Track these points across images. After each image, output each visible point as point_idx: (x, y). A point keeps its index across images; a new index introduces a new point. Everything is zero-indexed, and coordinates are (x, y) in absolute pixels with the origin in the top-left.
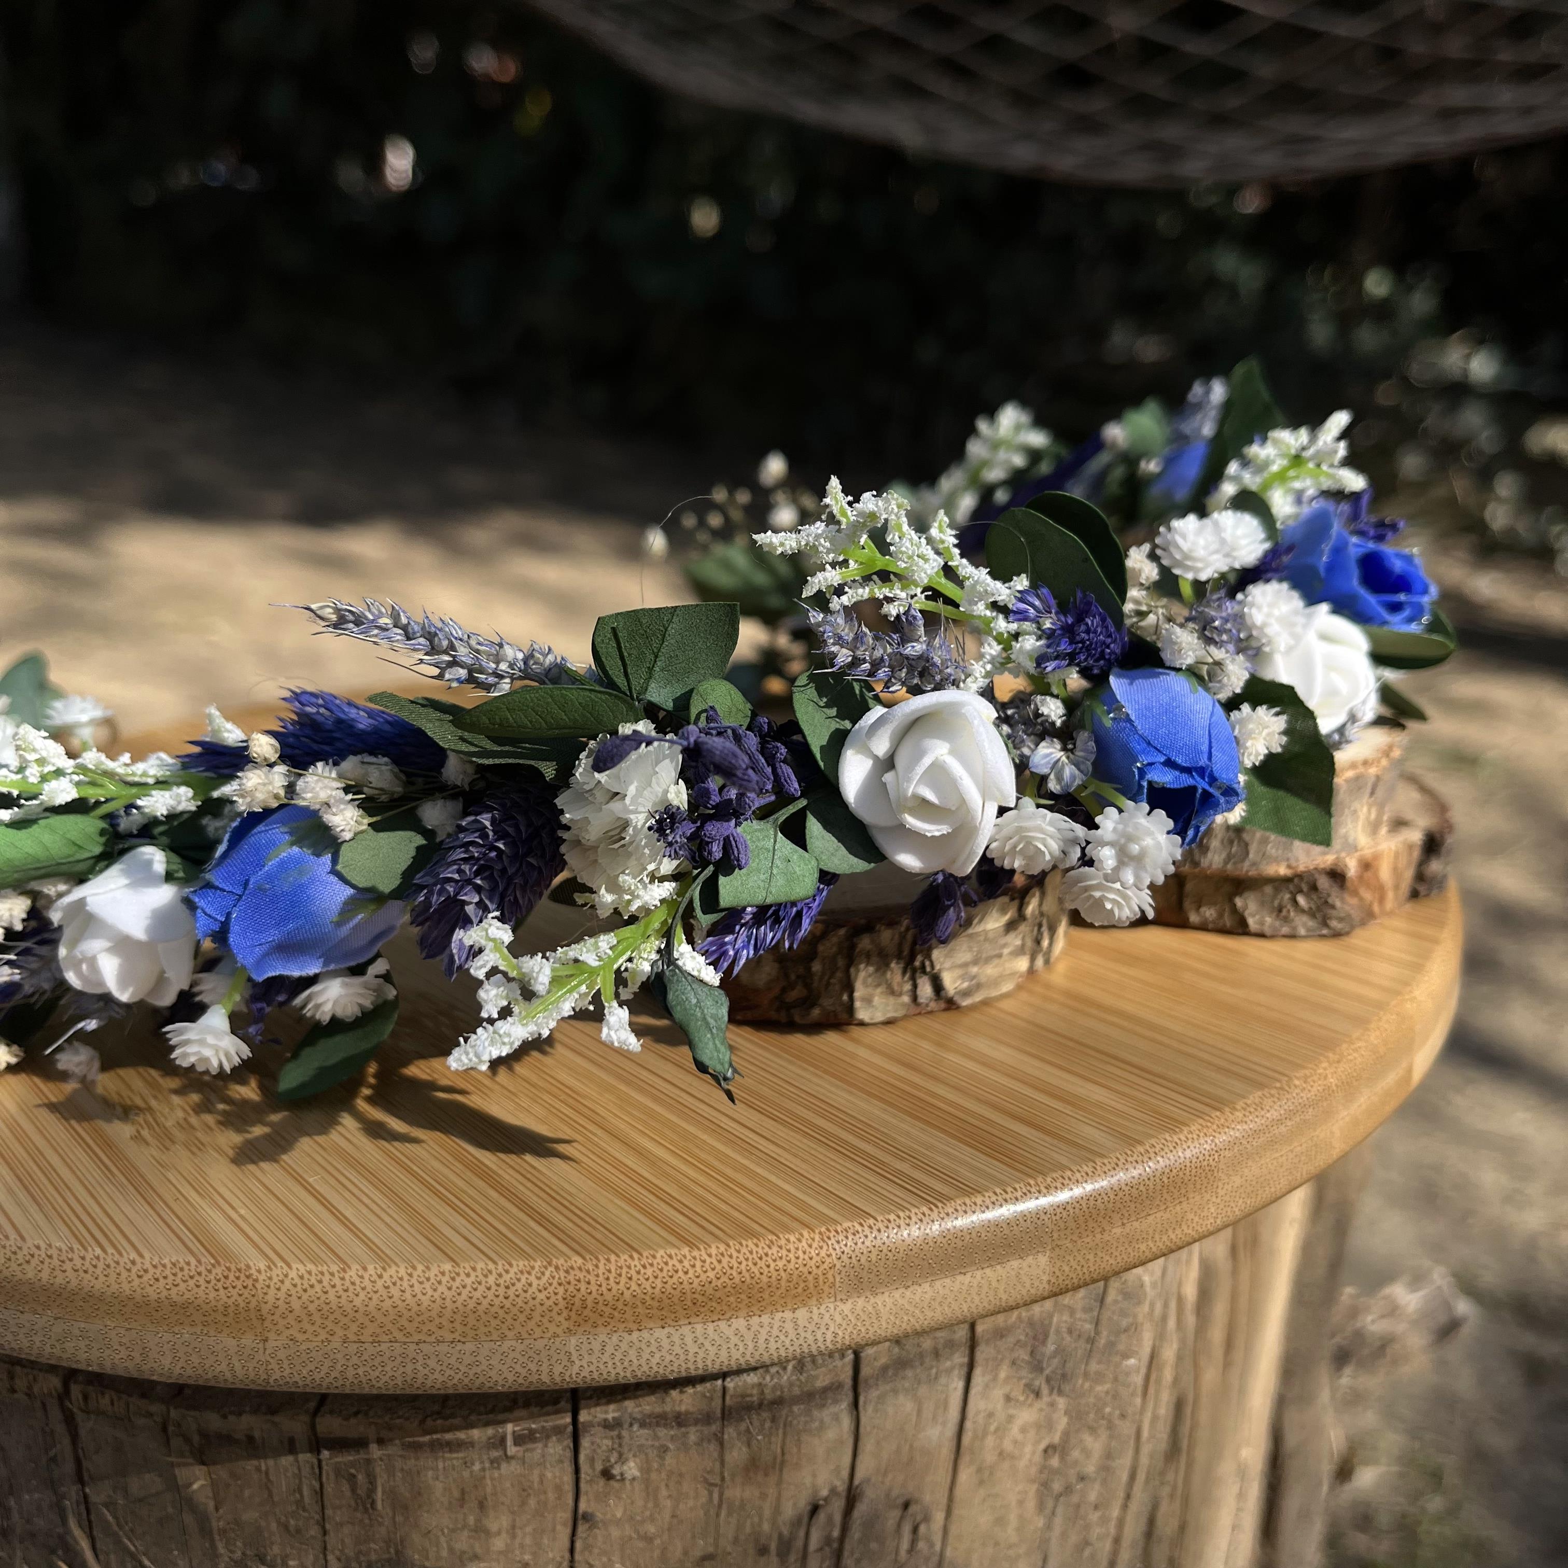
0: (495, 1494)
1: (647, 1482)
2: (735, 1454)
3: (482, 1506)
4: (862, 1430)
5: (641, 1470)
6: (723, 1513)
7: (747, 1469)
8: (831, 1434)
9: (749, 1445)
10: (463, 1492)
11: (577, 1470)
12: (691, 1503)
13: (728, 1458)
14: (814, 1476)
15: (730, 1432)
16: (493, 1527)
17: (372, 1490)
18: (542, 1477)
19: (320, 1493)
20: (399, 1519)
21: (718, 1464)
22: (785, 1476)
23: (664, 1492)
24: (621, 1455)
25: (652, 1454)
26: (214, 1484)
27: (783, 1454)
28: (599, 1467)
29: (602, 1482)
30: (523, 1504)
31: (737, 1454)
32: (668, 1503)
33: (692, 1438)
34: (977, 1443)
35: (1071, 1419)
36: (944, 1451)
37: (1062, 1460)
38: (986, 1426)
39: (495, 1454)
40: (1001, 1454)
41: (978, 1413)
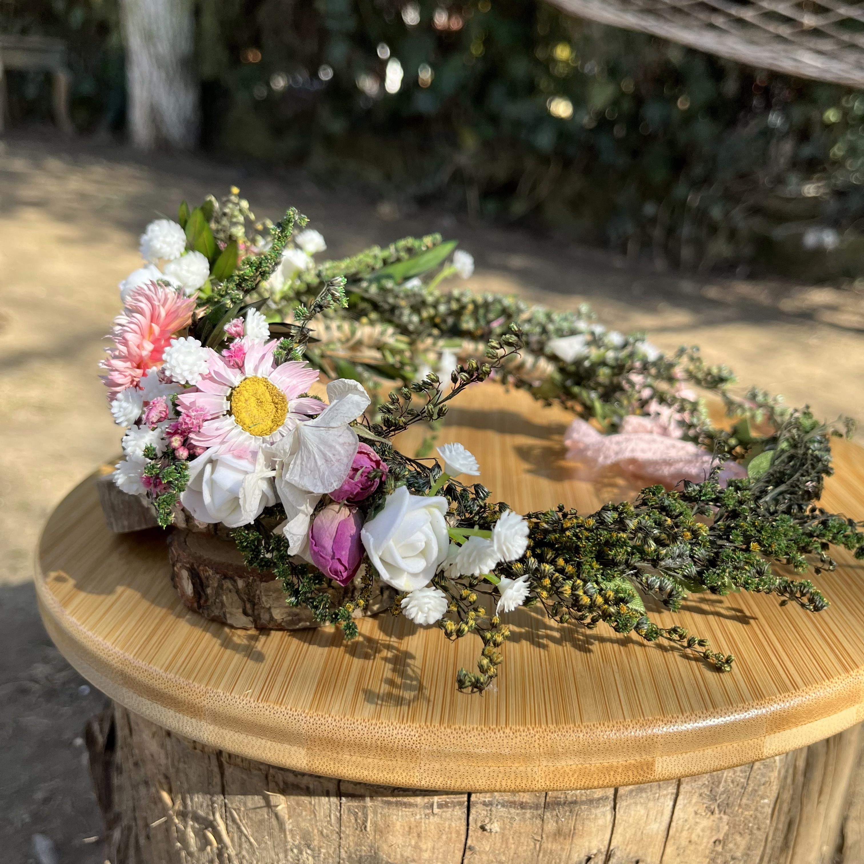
0: (426, 831)
1: (503, 835)
2: (549, 826)
3: (419, 836)
4: (616, 821)
5: (500, 828)
6: (541, 855)
7: (555, 835)
8: (600, 822)
9: (557, 822)
10: (410, 828)
11: (468, 825)
12: (525, 848)
13: (545, 828)
14: (590, 842)
15: (548, 814)
16: (424, 847)
17: (365, 822)
18: (450, 825)
19: (340, 819)
20: (377, 837)
21: (540, 831)
22: (575, 841)
23: (511, 841)
24: (491, 819)
25: (507, 821)
26: (289, 807)
27: (574, 829)
28: (479, 824)
29: (480, 831)
30: (440, 837)
31: (551, 826)
32: (513, 846)
33: (528, 815)
34: (678, 834)
35: (730, 827)
36: (660, 837)
37: (723, 848)
38: (683, 826)
39: (427, 811)
40: (690, 842)
41: (679, 819)
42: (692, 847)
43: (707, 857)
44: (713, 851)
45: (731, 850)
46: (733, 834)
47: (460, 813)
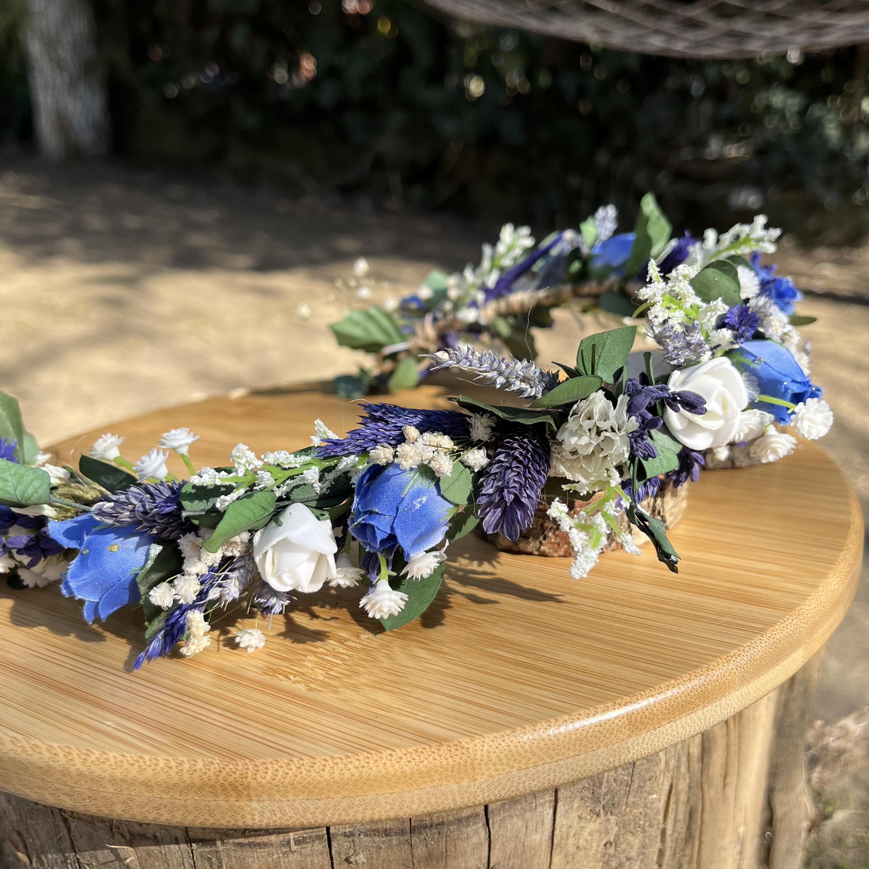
4: (492, 837)
14: (466, 863)
15: (415, 840)
26: (139, 859)
31: (420, 851)
33: (394, 842)
34: (563, 842)
35: (619, 828)
36: (544, 847)
37: (616, 850)
38: (568, 833)
39: (284, 849)
40: (578, 848)
41: (563, 826)
42: (582, 853)
43: (599, 861)
44: (605, 854)
45: (624, 851)
46: (623, 834)
47: (320, 847)
